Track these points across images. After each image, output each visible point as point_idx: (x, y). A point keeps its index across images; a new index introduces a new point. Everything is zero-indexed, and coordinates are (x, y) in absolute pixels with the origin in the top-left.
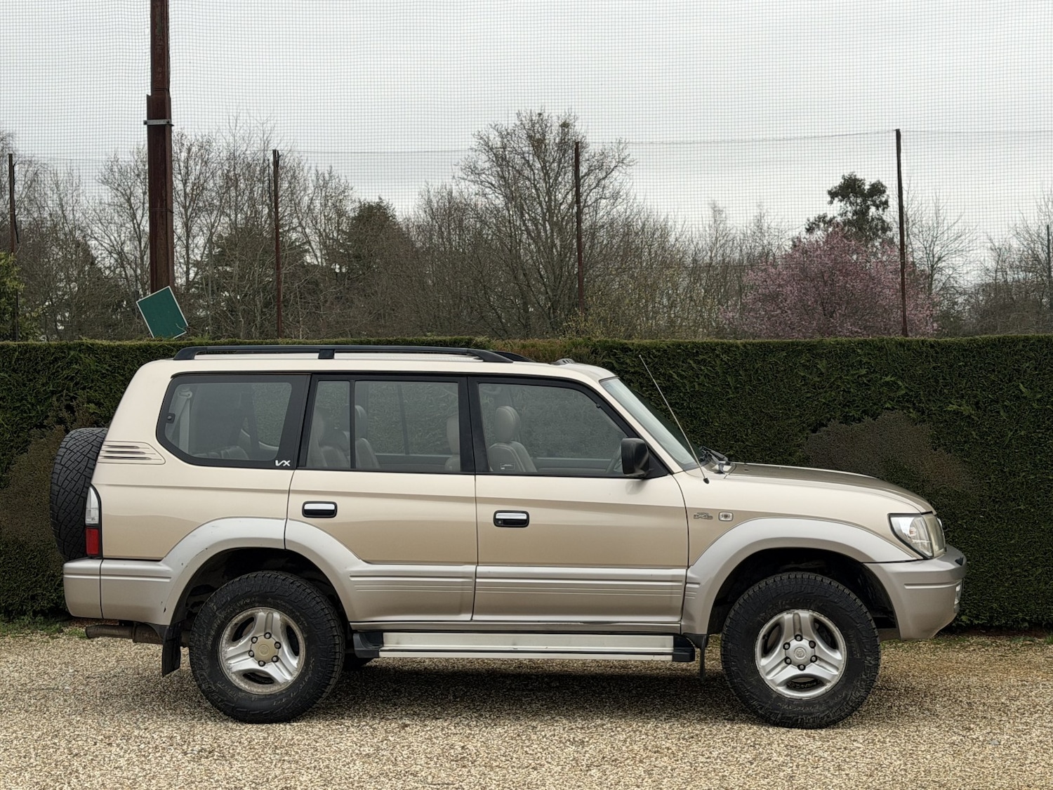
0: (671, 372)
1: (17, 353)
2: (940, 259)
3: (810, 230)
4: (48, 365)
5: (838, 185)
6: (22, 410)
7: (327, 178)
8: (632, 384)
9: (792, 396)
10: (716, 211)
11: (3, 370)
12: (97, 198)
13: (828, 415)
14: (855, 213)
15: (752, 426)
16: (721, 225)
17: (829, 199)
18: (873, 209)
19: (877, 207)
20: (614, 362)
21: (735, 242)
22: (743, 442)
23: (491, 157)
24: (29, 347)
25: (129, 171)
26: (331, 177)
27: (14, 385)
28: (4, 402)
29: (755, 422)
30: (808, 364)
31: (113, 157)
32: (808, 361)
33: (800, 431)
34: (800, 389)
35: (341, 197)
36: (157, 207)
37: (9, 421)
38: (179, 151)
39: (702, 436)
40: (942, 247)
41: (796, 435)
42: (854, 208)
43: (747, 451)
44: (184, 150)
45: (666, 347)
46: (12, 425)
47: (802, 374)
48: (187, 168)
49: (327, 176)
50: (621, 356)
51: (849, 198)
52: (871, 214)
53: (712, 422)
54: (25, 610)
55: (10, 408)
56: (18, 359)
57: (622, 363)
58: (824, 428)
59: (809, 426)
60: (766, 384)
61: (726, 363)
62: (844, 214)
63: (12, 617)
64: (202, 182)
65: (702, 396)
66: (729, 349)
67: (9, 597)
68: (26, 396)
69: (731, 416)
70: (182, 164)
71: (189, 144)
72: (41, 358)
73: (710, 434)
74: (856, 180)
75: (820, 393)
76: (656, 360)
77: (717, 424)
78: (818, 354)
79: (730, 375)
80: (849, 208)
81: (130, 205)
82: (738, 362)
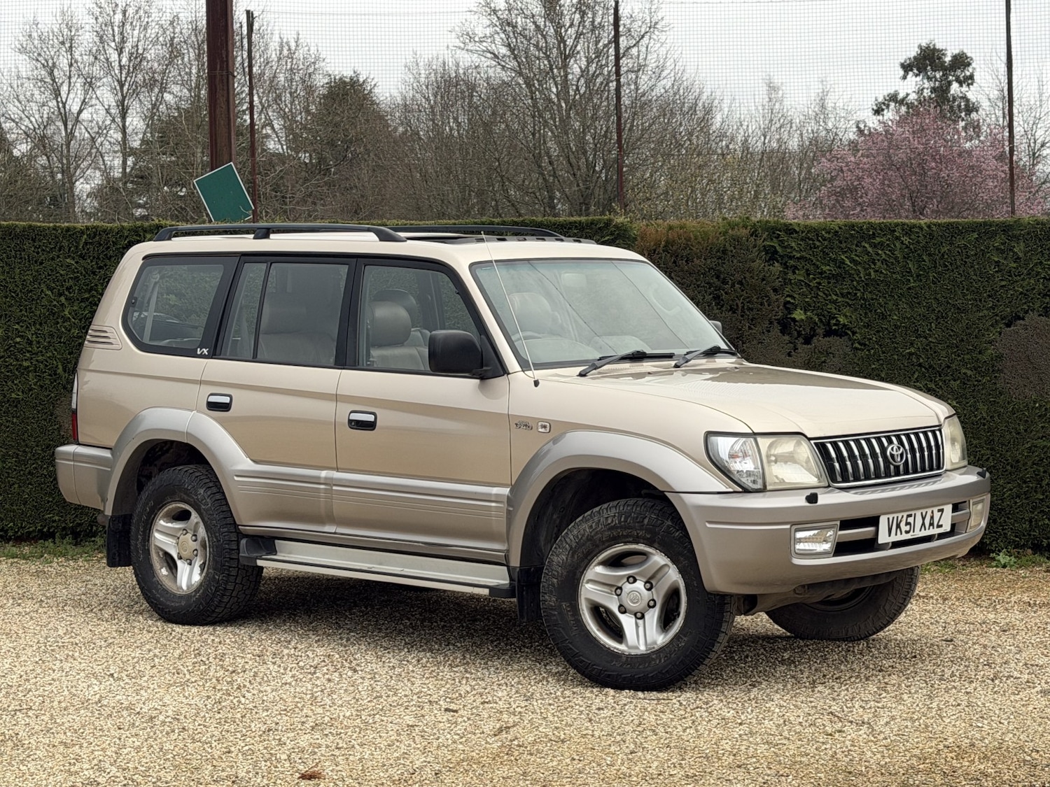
0: (843, 257)
1: (85, 236)
2: (1043, 145)
3: (878, 112)
4: (121, 250)
5: (912, 56)
6: (91, 303)
7: (293, 48)
8: (797, 272)
9: (984, 284)
10: (772, 88)
11: (69, 256)
12: (13, 70)
13: (1025, 307)
14: (934, 90)
15: (937, 319)
16: (777, 104)
17: (902, 73)
18: (955, 86)
19: (961, 84)
20: (776, 245)
21: (794, 125)
22: (926, 338)
23: (494, 21)
24: (99, 229)
25: (51, 38)
26: (297, 46)
27: (81, 273)
28: (70, 293)
29: (939, 315)
30: (1002, 247)
31: (32, 19)
32: (1002, 244)
33: (992, 325)
34: (993, 276)
35: (311, 70)
36: (216, 70)
37: (76, 314)
38: (112, 13)
39: (878, 332)
40: (1046, 131)
41: (988, 329)
42: (932, 85)
43: (931, 348)
44: (119, 10)
45: (837, 229)
46: (80, 320)
47: (996, 259)
48: (122, 33)
49: (293, 45)
50: (785, 238)
51: (926, 73)
52: (952, 92)
53: (890, 315)
54: (95, 531)
55: (78, 300)
56: (86, 243)
57: (785, 247)
58: (1021, 322)
59: (1002, 319)
60: (953, 271)
61: (907, 247)
62: (920, 92)
63: (79, 540)
64: (140, 51)
65: (878, 285)
66: (910, 231)
67: (76, 516)
68: (96, 285)
69: (912, 307)
70: (116, 29)
71: (124, 5)
72: (113, 242)
73: (887, 329)
74: (935, 50)
75: (1017, 282)
76: (826, 243)
77: (895, 317)
78: (1015, 236)
79: (911, 260)
80: (927, 85)
81: (54, 80)
82: (921, 245)
